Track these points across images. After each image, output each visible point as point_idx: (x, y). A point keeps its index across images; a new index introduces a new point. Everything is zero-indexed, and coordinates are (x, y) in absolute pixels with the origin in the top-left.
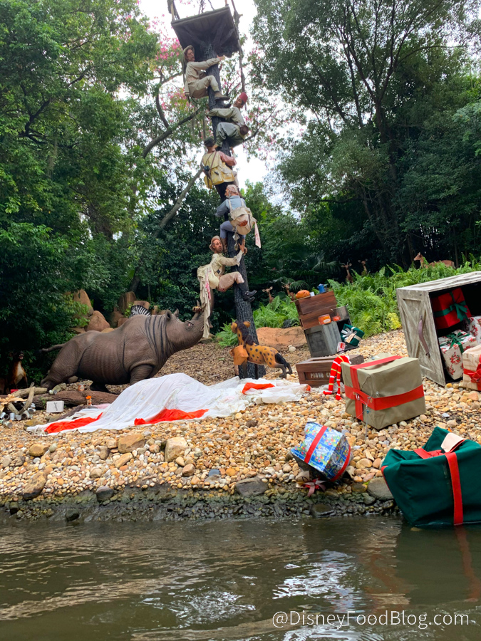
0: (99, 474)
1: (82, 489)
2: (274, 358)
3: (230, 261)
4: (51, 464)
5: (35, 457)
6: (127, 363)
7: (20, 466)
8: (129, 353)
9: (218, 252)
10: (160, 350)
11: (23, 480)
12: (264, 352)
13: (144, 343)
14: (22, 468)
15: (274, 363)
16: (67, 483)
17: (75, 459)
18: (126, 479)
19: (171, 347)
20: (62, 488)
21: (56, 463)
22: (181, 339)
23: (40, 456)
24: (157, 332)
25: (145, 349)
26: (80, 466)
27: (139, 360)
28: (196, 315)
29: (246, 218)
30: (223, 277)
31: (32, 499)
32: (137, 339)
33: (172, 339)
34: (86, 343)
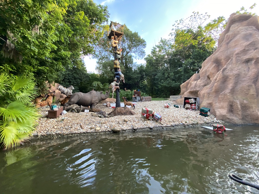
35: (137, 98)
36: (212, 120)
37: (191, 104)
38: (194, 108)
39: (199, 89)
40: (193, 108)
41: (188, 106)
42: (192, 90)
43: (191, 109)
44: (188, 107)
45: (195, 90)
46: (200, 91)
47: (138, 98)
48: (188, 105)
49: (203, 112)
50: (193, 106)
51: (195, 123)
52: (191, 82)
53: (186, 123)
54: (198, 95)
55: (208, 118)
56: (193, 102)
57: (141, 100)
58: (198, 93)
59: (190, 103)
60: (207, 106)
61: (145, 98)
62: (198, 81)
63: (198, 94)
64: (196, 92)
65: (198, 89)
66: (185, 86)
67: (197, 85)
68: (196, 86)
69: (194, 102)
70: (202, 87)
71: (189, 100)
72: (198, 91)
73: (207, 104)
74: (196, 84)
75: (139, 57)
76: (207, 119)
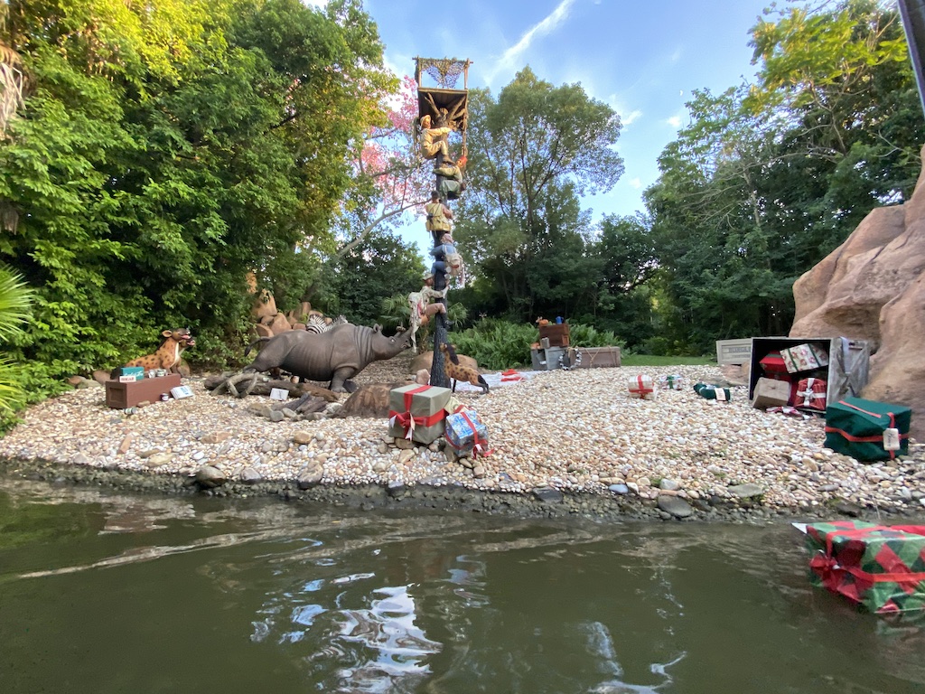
0: (384, 468)
1: (367, 482)
2: (477, 378)
3: (437, 294)
4: (321, 454)
5: (301, 444)
6: (334, 363)
7: (285, 452)
8: (337, 355)
9: (428, 285)
10: (364, 356)
11: (291, 467)
12: (468, 372)
13: (351, 349)
14: (288, 455)
15: (477, 381)
16: (349, 476)
17: (349, 450)
18: (415, 475)
19: (373, 356)
20: (344, 480)
21: (329, 453)
22: (382, 352)
23: (307, 444)
24: (364, 341)
25: (352, 354)
26: (357, 458)
27: (344, 362)
28: (398, 333)
29: (458, 263)
30: (429, 306)
31: (311, 488)
32: (346, 344)
33: (376, 350)
34: (296, 339)
35: (547, 351)
36: (907, 492)
37: (795, 379)
38: (813, 400)
39: (889, 291)
40: (807, 403)
41: (767, 387)
42: (841, 302)
43: (787, 410)
44: (771, 394)
45: (856, 299)
46: (894, 303)
47: (553, 353)
48: (772, 382)
49: (848, 430)
50: (809, 393)
51: (742, 493)
52: (845, 256)
53: (658, 486)
54: (882, 328)
55: (881, 475)
56: (805, 368)
57: (567, 363)
58: (878, 316)
59: (792, 370)
60: (905, 391)
61: (585, 354)
62: (891, 246)
63: (881, 319)
64: (868, 312)
65: (878, 293)
66: (814, 283)
67: (875, 270)
68: (867, 275)
69: (811, 365)
70: (910, 276)
71: (785, 353)
72: (879, 304)
73: (907, 376)
74: (872, 263)
75: (594, 184)
76: (872, 482)
